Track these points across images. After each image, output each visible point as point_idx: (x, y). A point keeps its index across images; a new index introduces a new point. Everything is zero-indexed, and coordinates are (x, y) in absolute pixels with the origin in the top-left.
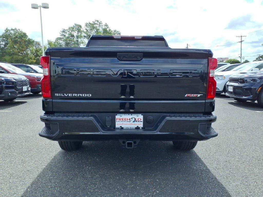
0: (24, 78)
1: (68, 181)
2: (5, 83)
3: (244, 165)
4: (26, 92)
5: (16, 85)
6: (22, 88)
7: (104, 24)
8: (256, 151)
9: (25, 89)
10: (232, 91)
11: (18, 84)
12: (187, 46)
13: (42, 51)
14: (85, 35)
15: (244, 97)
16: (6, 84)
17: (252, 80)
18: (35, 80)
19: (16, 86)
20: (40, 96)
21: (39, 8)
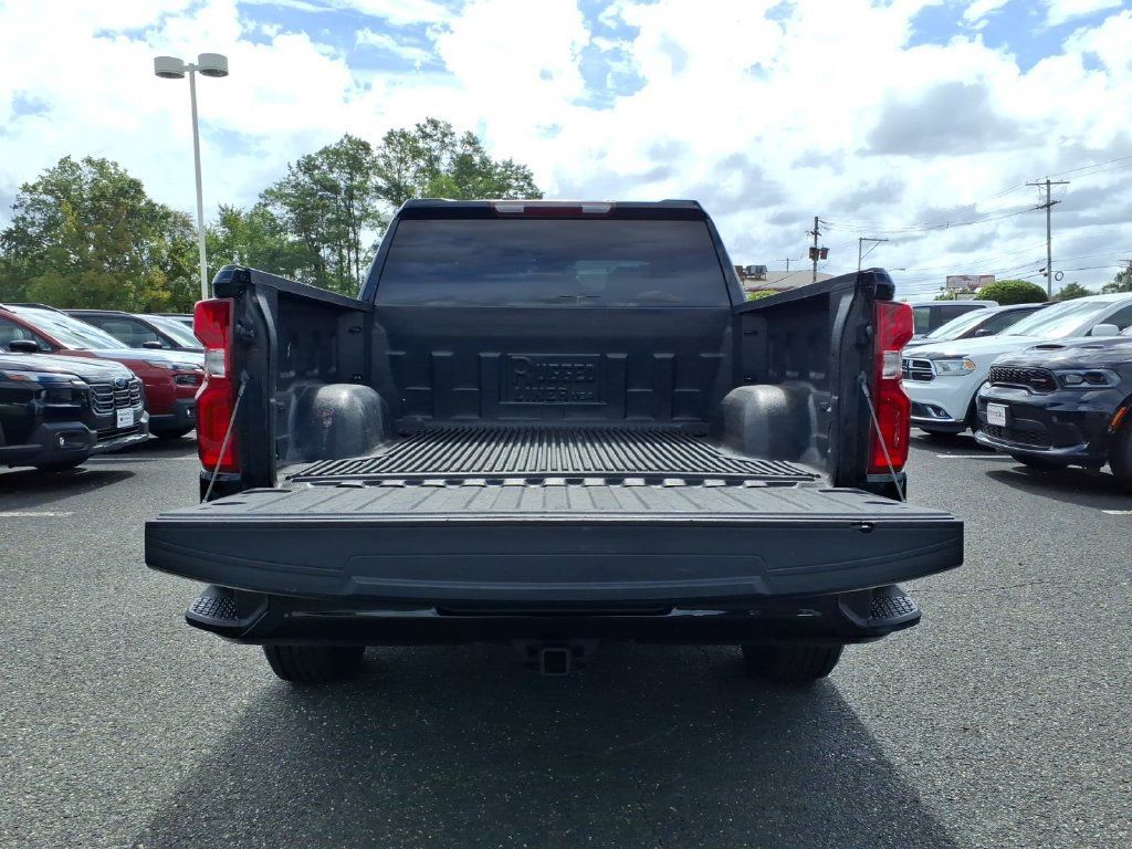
0: (121, 373)
1: (304, 812)
2: (43, 394)
3: (1039, 743)
4: (128, 431)
5: (89, 403)
6: (115, 417)
7: (460, 135)
8: (1094, 685)
9: (125, 417)
10: (1002, 422)
11: (97, 397)
12: (816, 225)
13: (197, 252)
14: (381, 182)
15: (1053, 451)
16: (48, 399)
17: (1085, 378)
18: (167, 381)
19: (89, 407)
20: (188, 446)
21: (187, 74)
